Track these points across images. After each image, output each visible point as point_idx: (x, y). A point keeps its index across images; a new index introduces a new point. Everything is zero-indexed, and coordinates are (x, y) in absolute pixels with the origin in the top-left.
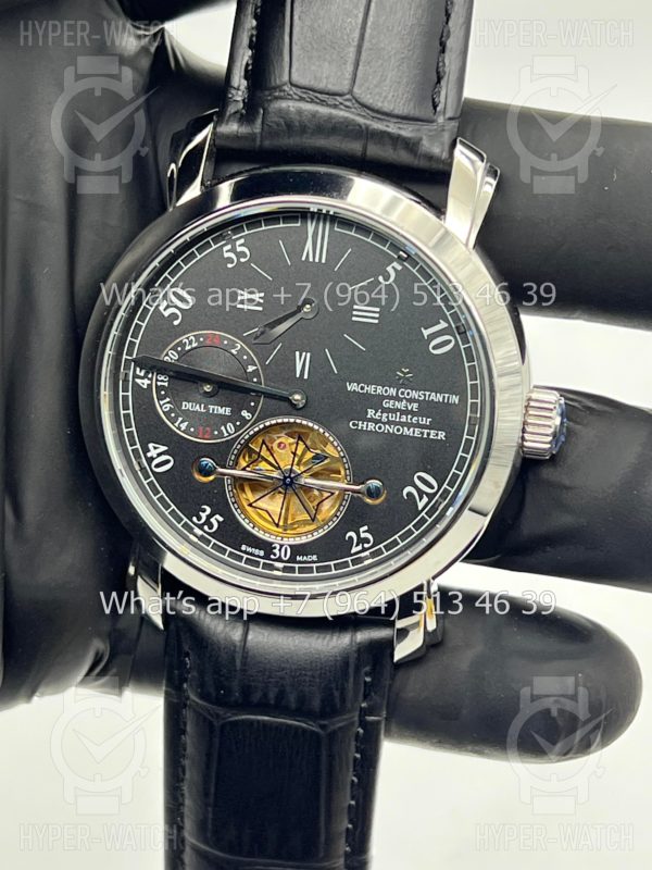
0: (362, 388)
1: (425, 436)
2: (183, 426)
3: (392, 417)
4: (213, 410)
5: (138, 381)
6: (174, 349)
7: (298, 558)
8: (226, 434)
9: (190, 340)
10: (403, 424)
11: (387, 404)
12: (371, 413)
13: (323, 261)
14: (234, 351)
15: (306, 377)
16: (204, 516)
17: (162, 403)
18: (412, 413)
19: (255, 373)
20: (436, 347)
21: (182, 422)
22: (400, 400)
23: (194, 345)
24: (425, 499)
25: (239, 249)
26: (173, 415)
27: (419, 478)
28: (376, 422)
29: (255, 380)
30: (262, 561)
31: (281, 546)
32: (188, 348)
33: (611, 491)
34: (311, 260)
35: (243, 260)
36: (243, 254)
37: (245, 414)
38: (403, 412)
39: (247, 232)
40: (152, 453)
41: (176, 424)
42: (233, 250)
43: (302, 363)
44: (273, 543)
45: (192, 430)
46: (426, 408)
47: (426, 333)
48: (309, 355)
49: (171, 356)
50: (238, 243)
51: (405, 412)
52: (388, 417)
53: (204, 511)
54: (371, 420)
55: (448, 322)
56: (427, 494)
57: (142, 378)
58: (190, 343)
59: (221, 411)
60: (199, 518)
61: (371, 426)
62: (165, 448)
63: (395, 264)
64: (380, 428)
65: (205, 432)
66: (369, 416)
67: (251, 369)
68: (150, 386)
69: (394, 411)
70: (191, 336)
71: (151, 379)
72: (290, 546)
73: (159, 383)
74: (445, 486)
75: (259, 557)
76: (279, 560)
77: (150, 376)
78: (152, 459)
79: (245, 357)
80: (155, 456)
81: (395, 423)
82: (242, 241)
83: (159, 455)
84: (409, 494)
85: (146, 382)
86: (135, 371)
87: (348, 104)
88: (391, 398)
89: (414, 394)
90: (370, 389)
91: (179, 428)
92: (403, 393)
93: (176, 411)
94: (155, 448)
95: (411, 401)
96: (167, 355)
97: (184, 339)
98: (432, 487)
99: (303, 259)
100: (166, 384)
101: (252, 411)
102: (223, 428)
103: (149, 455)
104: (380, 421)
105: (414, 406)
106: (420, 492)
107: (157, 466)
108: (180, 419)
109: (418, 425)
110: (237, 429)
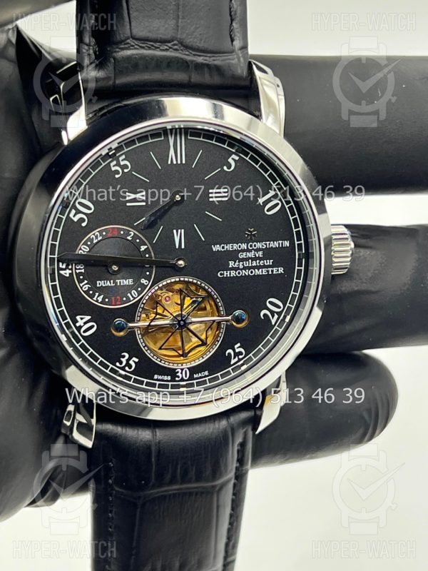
0: (223, 248)
1: (270, 273)
2: (100, 299)
3: (246, 264)
4: (120, 282)
5: (62, 272)
6: (85, 244)
7: (195, 376)
8: (132, 299)
9: (95, 236)
10: (254, 268)
11: (242, 256)
12: (231, 264)
13: (184, 162)
14: (129, 238)
15: (183, 247)
16: (124, 360)
17: (81, 285)
18: (260, 259)
19: (147, 251)
20: (269, 210)
21: (99, 296)
22: (250, 251)
23: (100, 238)
24: (276, 316)
25: (122, 163)
26: (91, 292)
27: (270, 302)
28: (236, 269)
29: (147, 256)
30: (170, 383)
31: (182, 370)
32: (95, 241)
33: (405, 288)
34: (175, 162)
35: (126, 171)
36: (126, 166)
37: (144, 281)
38: (253, 259)
39: (126, 150)
40: (80, 323)
41: (95, 299)
42: (118, 164)
43: (179, 237)
44: (176, 369)
45: (107, 300)
46: (268, 253)
48: (183, 230)
49: (83, 249)
50: (121, 159)
51: (255, 259)
52: (243, 265)
53: (124, 357)
54: (233, 269)
56: (277, 313)
57: (65, 269)
58: (97, 237)
59: (126, 282)
60: (121, 363)
61: (233, 273)
62: (89, 317)
63: (234, 156)
64: (239, 273)
65: (116, 300)
66: (230, 266)
67: (143, 248)
68: (71, 274)
69: (247, 259)
70: (96, 232)
71: (71, 269)
72: (188, 368)
73: (78, 271)
74: (288, 304)
75: (167, 381)
76: (182, 380)
77: (70, 267)
78: (81, 327)
79: (138, 241)
80: (82, 324)
81: (249, 268)
82: (124, 157)
83: (85, 323)
84: (265, 315)
85: (68, 272)
86: (58, 265)
87: (176, 47)
88: (243, 251)
89: (259, 245)
90: (229, 247)
91: (97, 301)
92: (251, 246)
93: (94, 288)
94: (82, 319)
95: (258, 250)
96: (81, 249)
97: (91, 235)
98: (279, 307)
99: (169, 162)
100: (83, 271)
101: (148, 278)
102: (129, 294)
103: (78, 325)
104: (238, 268)
105: (260, 254)
106: (273, 313)
107: (85, 332)
108: (97, 294)
109: (264, 266)
110: (139, 293)
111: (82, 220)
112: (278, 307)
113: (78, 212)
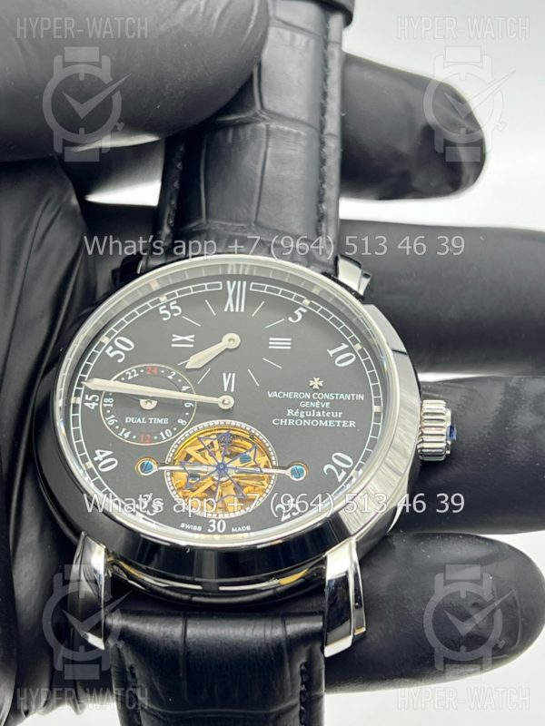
0: (281, 395)
1: (338, 425)
2: (127, 435)
3: (309, 414)
4: (153, 421)
5: (87, 404)
6: (118, 379)
7: (233, 530)
8: (164, 438)
9: (131, 372)
10: (317, 418)
11: (304, 405)
12: (290, 412)
13: (242, 311)
14: (170, 377)
15: (232, 390)
16: (145, 503)
17: (107, 419)
18: (326, 410)
19: (189, 391)
20: (340, 362)
21: (125, 432)
22: (315, 401)
23: (136, 375)
24: (343, 473)
25: (172, 308)
26: (118, 427)
27: (336, 457)
28: (295, 418)
31: (217, 521)
32: (130, 378)
34: (232, 310)
35: (175, 315)
36: (176, 311)
37: (181, 421)
38: (317, 410)
39: (178, 296)
40: (99, 457)
41: (121, 434)
42: (168, 308)
43: (228, 379)
44: (210, 519)
45: (134, 437)
46: (337, 405)
47: (331, 353)
48: (234, 375)
50: (171, 304)
51: (320, 409)
52: (305, 414)
53: (146, 498)
54: (291, 417)
55: (349, 344)
56: (345, 469)
57: (91, 402)
58: (133, 374)
59: (160, 421)
60: (142, 505)
61: (291, 422)
62: (111, 453)
63: (301, 309)
64: (299, 422)
65: (146, 438)
66: (288, 414)
67: (185, 388)
68: (97, 408)
69: (311, 409)
70: (133, 369)
71: (99, 402)
72: (225, 520)
73: (105, 405)
74: (359, 461)
75: (197, 532)
76: (216, 532)
77: (98, 399)
78: (99, 462)
79: (180, 381)
80: (101, 459)
81: (312, 418)
82: (175, 302)
83: (104, 459)
84: (329, 470)
85: (94, 404)
86: (84, 397)
88: (305, 400)
89: (326, 396)
90: (289, 395)
92: (316, 396)
93: (122, 424)
94: (101, 453)
95: (324, 401)
97: (126, 371)
99: (226, 310)
100: (111, 405)
101: (187, 419)
102: (162, 433)
103: (96, 459)
104: (299, 418)
105: (327, 405)
106: (339, 469)
107: (103, 467)
108: (124, 430)
109: (331, 418)
110: (174, 433)
111: (119, 356)
112: (347, 463)
113: (116, 348)
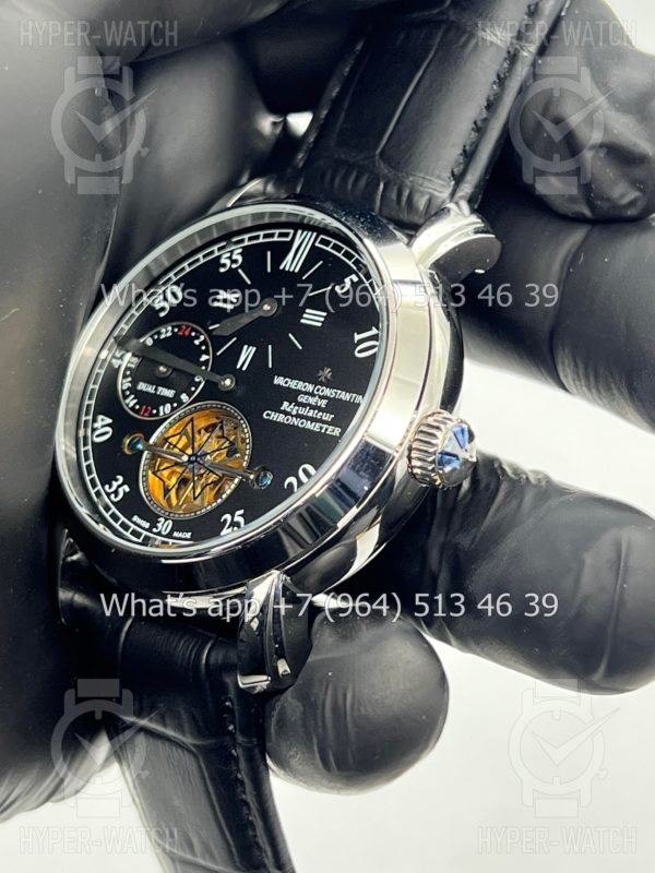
1: (323, 431)
3: (302, 411)
4: (161, 392)
8: (162, 413)
10: (307, 418)
11: (301, 399)
12: (285, 405)
15: (244, 368)
18: (320, 409)
19: (206, 362)
22: (313, 396)
26: (128, 393)
28: (287, 414)
29: (204, 368)
38: (312, 407)
45: (138, 407)
52: (298, 411)
53: (117, 480)
54: (283, 412)
61: (281, 418)
62: (110, 421)
64: (288, 420)
65: (146, 411)
66: (282, 408)
69: (305, 405)
78: (97, 429)
80: (100, 426)
81: (302, 417)
89: (327, 392)
90: (293, 384)
93: (133, 390)
94: (102, 420)
102: (161, 408)
103: (95, 425)
104: (290, 414)
105: (323, 403)
107: (97, 436)
109: (321, 420)
110: (172, 410)
